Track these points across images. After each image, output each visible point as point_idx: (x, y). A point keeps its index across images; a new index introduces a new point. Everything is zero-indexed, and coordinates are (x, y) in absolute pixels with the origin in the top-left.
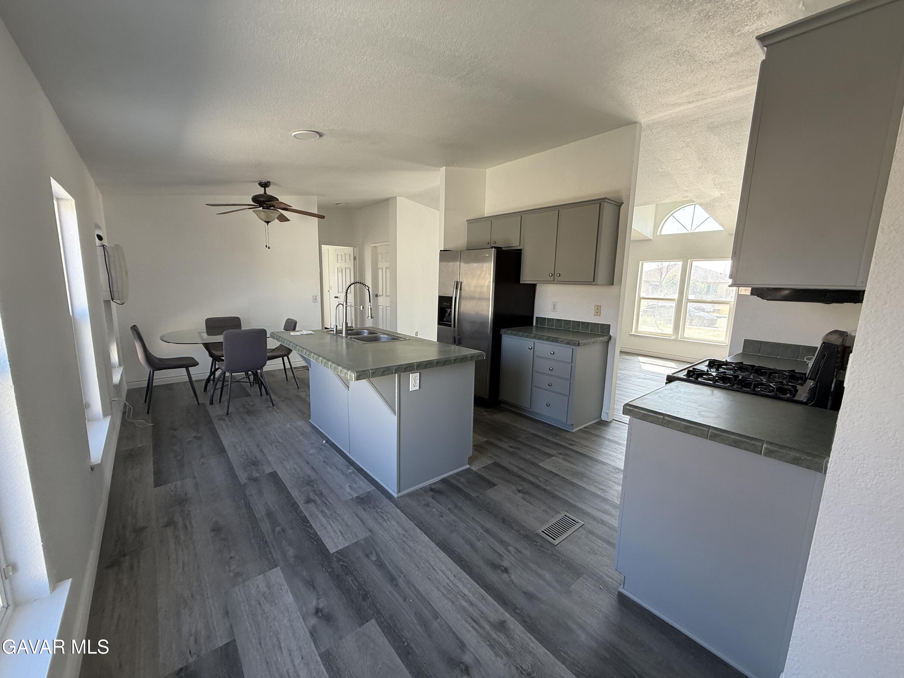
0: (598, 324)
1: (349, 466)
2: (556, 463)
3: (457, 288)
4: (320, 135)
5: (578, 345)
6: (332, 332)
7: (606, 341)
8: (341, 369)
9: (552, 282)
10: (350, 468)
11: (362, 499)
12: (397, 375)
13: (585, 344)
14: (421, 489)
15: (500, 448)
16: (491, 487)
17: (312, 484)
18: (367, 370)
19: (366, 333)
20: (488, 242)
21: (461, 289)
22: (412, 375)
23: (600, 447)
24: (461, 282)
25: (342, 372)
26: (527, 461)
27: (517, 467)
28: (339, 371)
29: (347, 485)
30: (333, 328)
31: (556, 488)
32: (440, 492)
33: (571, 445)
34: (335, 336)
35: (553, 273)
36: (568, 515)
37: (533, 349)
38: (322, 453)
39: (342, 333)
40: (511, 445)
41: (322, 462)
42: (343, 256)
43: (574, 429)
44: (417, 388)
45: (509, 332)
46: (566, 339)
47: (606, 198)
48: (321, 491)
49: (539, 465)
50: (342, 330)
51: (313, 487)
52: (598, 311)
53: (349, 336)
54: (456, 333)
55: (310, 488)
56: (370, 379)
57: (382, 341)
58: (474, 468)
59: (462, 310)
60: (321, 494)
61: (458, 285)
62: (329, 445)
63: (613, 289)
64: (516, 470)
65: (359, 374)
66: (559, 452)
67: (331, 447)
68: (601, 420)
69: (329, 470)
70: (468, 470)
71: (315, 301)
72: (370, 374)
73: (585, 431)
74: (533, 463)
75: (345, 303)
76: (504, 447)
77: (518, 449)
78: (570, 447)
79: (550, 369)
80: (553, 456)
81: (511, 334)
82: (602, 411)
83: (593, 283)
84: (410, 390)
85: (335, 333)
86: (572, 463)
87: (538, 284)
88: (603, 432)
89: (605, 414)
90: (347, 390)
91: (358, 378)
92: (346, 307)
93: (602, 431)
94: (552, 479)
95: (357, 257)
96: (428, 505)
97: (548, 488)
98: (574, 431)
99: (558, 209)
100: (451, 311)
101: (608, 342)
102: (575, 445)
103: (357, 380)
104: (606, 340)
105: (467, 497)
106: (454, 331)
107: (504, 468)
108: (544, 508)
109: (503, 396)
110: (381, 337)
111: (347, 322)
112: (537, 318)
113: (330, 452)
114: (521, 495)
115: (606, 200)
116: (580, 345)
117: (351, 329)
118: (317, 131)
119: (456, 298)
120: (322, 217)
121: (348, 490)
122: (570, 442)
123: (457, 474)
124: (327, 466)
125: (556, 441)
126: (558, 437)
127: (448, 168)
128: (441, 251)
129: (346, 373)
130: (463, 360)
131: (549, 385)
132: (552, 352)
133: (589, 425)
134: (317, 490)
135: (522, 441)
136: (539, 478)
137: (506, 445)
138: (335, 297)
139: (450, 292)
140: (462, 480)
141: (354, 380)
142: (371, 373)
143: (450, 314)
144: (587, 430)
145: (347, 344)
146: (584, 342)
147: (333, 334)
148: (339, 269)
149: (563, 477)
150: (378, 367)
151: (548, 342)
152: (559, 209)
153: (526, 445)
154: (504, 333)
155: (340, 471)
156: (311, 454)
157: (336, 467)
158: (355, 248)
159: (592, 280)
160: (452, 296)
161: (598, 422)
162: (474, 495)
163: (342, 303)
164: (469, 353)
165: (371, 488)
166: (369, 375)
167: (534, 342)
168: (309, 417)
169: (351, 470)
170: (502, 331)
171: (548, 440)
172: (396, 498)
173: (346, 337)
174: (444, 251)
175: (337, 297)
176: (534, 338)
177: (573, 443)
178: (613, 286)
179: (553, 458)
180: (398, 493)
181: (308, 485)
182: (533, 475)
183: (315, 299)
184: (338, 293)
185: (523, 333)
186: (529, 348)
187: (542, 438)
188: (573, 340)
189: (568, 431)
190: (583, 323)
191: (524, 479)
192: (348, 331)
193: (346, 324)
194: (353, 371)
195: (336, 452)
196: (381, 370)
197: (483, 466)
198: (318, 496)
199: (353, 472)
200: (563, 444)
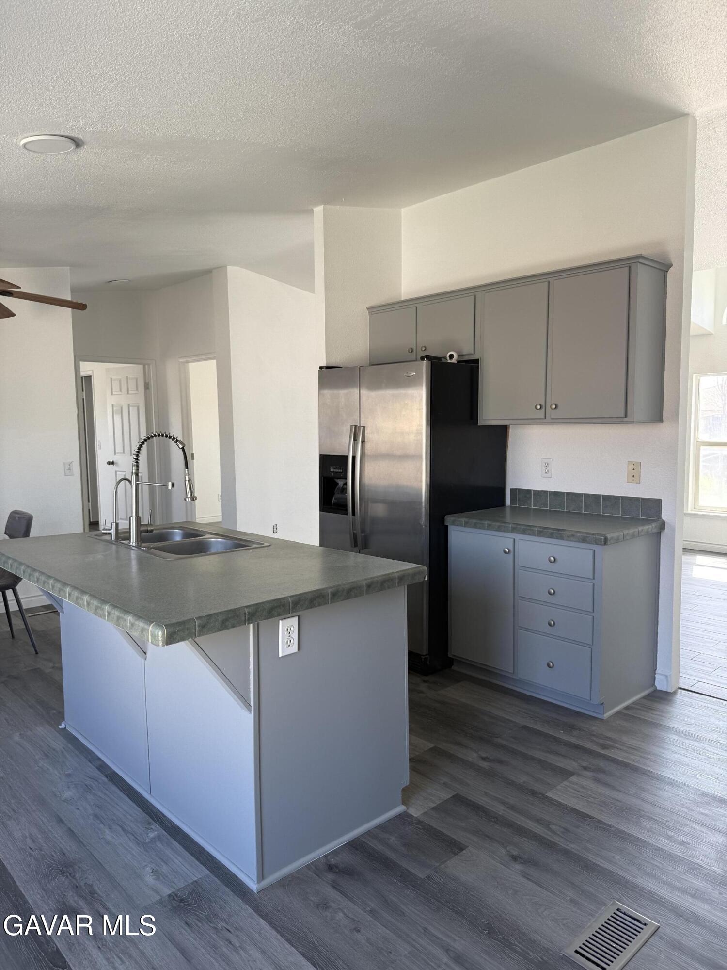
0: (637, 499)
1: (150, 824)
2: (581, 790)
3: (355, 440)
4: (78, 143)
5: (605, 543)
6: (107, 538)
7: (655, 533)
8: (132, 620)
9: (542, 421)
10: (153, 827)
11: (182, 900)
12: (251, 625)
13: (617, 541)
14: (308, 867)
15: (464, 763)
16: (456, 854)
17: (70, 870)
18: (189, 620)
19: (178, 536)
20: (412, 349)
21: (363, 442)
22: (282, 624)
23: (663, 748)
24: (364, 427)
25: (136, 627)
26: (521, 788)
27: (504, 803)
28: (129, 625)
29: (148, 869)
30: (109, 530)
31: (589, 846)
32: (348, 872)
33: (604, 747)
34: (114, 547)
35: (543, 404)
36: (624, 908)
37: (512, 552)
38: (90, 797)
39: (129, 539)
40: (484, 755)
41: (91, 817)
42: (122, 382)
43: (606, 713)
44: (294, 649)
45: (463, 520)
46: (580, 532)
47: (640, 256)
48: (91, 886)
49: (547, 797)
50: (130, 532)
51: (74, 877)
52: (635, 474)
53: (144, 545)
54: (358, 527)
55: (66, 882)
56: (197, 639)
57: (213, 550)
58: (415, 812)
59: (367, 480)
60: (92, 893)
61: (357, 433)
62: (106, 776)
63: (663, 430)
64: (501, 810)
65: (172, 630)
66: (585, 764)
67: (109, 780)
68: (656, 691)
69: (108, 835)
70: (403, 818)
71: (68, 472)
72: (197, 628)
73: (627, 714)
74: (534, 793)
75: (134, 478)
76: (470, 759)
77: (500, 762)
78: (603, 752)
79: (550, 593)
80: (572, 774)
81: (466, 525)
82: (656, 672)
83: (626, 420)
84: (280, 655)
85: (113, 538)
86: (614, 788)
87: (511, 426)
88: (664, 715)
89: (663, 677)
90: (143, 660)
91: (171, 639)
92: (137, 485)
93: (660, 714)
94: (578, 827)
95: (152, 384)
96: (324, 905)
97: (573, 847)
98: (606, 716)
99: (547, 280)
100: (346, 484)
101: (658, 535)
102: (613, 747)
103: (167, 645)
104: (655, 530)
105: (406, 878)
106: (354, 523)
107: (476, 808)
108: (570, 894)
109: (456, 650)
110: (211, 542)
111: (140, 514)
112: (512, 490)
113: (107, 792)
114: (518, 867)
115: (641, 261)
116: (608, 543)
117: (149, 528)
118: (72, 135)
119: (354, 458)
120: (82, 307)
121: (150, 879)
122: (601, 741)
123: (382, 827)
124: (102, 826)
125: (573, 740)
126: (575, 733)
127: (328, 206)
128: (321, 368)
129: (143, 630)
130: (383, 584)
131: (550, 624)
132: (552, 559)
133: (633, 703)
134: (82, 884)
135: (505, 743)
136: (551, 826)
137: (475, 755)
138: (110, 463)
139: (343, 446)
140: (393, 840)
141: (161, 644)
142: (199, 626)
143: (344, 490)
144: (630, 712)
145: (141, 562)
146: (616, 535)
147: (110, 542)
148: (115, 409)
149: (599, 821)
150: (212, 612)
151: (542, 539)
152: (549, 279)
153: (514, 752)
154: (453, 523)
155: (130, 836)
156: (66, 801)
157: (123, 829)
158: (147, 366)
159: (623, 415)
160: (346, 455)
161: (648, 695)
162: (420, 873)
163: (128, 477)
164: (395, 571)
165: (197, 872)
166: (194, 631)
167: (514, 539)
168: (61, 716)
169: (155, 831)
170: (449, 519)
171: (556, 740)
172: (256, 892)
173: (138, 546)
174: (327, 367)
175: (113, 463)
176: (514, 530)
177: (610, 743)
178: (661, 423)
179: (574, 779)
180: (259, 881)
181: (63, 873)
182: (538, 821)
183: (69, 469)
184: (115, 454)
185: (489, 522)
186: (505, 552)
187: (546, 736)
188: (593, 534)
189: (595, 717)
190: (606, 498)
191: (522, 831)
192: (142, 534)
193: (138, 519)
194: (159, 625)
195: (119, 792)
196: (221, 618)
197: (433, 805)
198: (85, 899)
199: (159, 837)
200: (588, 745)
